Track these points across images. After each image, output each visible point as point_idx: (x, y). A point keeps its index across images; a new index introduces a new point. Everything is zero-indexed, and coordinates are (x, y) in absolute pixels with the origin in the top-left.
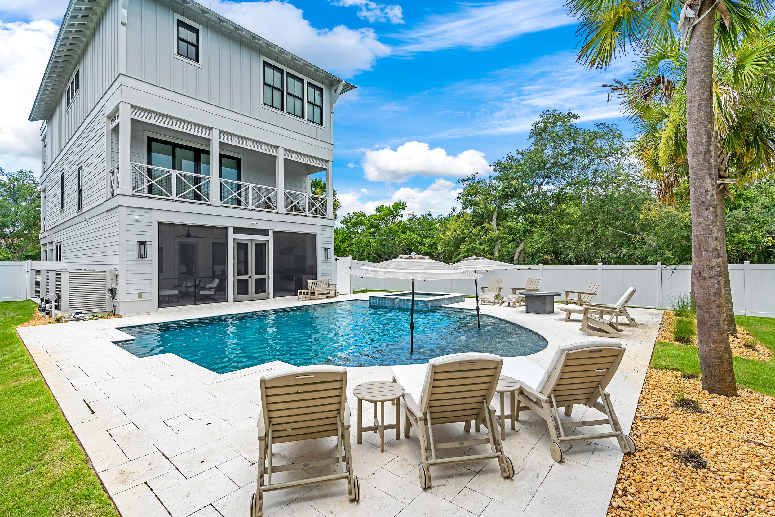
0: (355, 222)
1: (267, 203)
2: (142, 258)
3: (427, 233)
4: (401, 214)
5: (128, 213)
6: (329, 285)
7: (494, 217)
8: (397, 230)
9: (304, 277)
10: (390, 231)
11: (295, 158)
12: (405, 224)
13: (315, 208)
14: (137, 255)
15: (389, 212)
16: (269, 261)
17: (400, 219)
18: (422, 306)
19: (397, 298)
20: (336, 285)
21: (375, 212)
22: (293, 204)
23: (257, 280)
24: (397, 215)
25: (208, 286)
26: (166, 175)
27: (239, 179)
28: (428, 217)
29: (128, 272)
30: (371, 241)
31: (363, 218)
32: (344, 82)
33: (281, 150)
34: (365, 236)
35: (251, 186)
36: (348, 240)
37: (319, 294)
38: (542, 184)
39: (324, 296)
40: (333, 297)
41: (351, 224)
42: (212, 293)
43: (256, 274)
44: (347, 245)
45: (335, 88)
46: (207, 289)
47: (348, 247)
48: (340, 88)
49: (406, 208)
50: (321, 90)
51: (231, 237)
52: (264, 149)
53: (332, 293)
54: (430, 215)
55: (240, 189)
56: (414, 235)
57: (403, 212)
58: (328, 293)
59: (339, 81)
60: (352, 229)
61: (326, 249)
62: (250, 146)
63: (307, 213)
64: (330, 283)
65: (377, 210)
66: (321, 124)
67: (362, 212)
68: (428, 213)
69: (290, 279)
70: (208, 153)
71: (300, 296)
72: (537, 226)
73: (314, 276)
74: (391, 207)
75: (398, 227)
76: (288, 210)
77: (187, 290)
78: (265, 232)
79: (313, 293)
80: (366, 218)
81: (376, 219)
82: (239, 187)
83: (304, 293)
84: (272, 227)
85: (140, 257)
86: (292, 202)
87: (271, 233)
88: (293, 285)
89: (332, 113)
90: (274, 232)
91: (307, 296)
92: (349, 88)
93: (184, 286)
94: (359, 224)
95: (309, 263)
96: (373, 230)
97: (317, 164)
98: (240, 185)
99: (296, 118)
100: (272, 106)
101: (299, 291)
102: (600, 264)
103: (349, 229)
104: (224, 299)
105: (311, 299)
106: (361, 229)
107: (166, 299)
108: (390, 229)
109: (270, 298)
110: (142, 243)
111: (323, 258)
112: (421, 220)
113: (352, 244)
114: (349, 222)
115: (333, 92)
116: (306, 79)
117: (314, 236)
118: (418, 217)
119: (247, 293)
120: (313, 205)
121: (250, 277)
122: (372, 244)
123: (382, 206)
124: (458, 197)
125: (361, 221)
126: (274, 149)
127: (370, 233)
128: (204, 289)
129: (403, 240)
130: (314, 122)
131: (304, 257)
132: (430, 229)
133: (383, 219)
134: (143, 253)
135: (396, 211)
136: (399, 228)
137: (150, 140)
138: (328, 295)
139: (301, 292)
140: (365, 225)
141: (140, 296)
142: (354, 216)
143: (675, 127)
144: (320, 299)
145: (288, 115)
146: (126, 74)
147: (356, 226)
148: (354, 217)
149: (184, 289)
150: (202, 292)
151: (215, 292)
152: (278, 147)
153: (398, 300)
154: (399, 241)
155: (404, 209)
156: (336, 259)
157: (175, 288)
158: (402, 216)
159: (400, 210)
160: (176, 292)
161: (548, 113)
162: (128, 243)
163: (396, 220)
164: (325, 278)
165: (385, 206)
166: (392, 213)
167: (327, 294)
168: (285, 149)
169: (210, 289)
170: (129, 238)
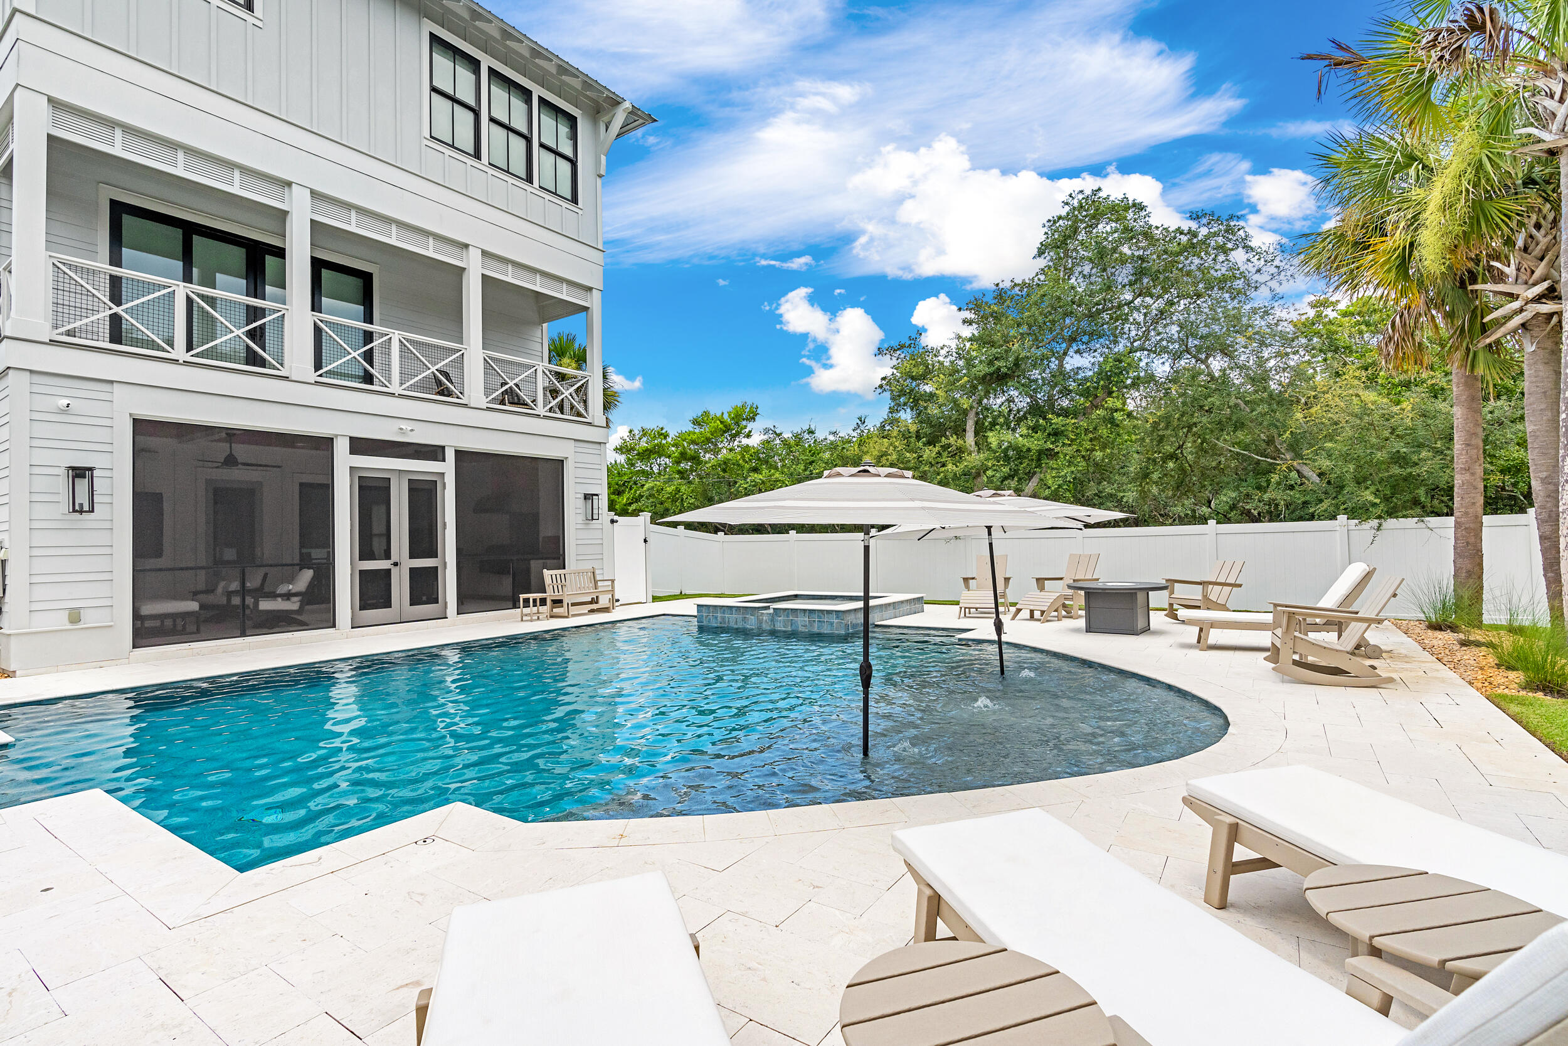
0: (647, 450)
1: (439, 383)
2: (81, 512)
3: (805, 470)
4: (747, 430)
5: (36, 389)
6: (596, 582)
7: (970, 426)
8: (739, 465)
9: (534, 564)
10: (725, 465)
11: (509, 276)
12: (757, 453)
13: (559, 399)
14: (65, 506)
15: (721, 426)
16: (445, 524)
17: (745, 441)
18: (832, 624)
19: (768, 608)
20: (613, 581)
21: (689, 427)
22: (507, 387)
23: (413, 571)
24: (738, 434)
25: (283, 589)
26: (157, 294)
27: (369, 318)
28: (806, 436)
29: (35, 552)
30: (683, 488)
31: (664, 442)
32: (627, 105)
33: (474, 255)
34: (670, 480)
35: (396, 336)
36: (631, 489)
37: (573, 604)
38: (1065, 354)
39: (585, 609)
40: (606, 610)
41: (638, 454)
42: (293, 605)
43: (411, 557)
44: (628, 499)
45: (606, 119)
46: (281, 595)
47: (630, 504)
48: (619, 118)
49: (757, 418)
50: (572, 121)
51: (344, 461)
52: (431, 248)
53: (604, 601)
54: (811, 432)
55: (372, 341)
56: (777, 475)
57: (751, 426)
58: (594, 601)
59: (615, 102)
60: (639, 465)
61: (588, 497)
62: (393, 238)
63: (541, 410)
64: (598, 578)
65: (696, 422)
66: (574, 200)
67: (662, 429)
68: (806, 427)
69: (501, 570)
70: (280, 253)
71: (527, 610)
72: (1066, 441)
73: (559, 562)
74: (726, 416)
75: (743, 457)
76: (493, 401)
77: (229, 600)
78: (434, 453)
79: (558, 602)
80: (669, 440)
81: (693, 442)
82: (368, 337)
83: (535, 601)
84: (453, 441)
85: (74, 511)
86: (504, 384)
87: (450, 455)
88: (507, 584)
89: (600, 176)
90: (459, 454)
91: (543, 609)
92: (641, 121)
93: (220, 590)
94: (655, 453)
95: (546, 531)
96: (685, 465)
97: (564, 294)
98: (371, 333)
99: (511, 180)
100: (453, 146)
101: (522, 596)
102: (1212, 522)
103: (633, 465)
104: (327, 621)
105: (552, 617)
106: (659, 465)
107: (168, 623)
108: (726, 462)
109: (448, 615)
110: (79, 473)
111: (581, 519)
112: (792, 442)
113: (641, 496)
114: (633, 449)
115: (603, 127)
116: (537, 91)
117: (560, 463)
118: (787, 435)
119: (388, 604)
120: (554, 393)
121: (396, 564)
122: (685, 497)
123: (706, 413)
124: (881, 386)
125: (660, 445)
126: (456, 251)
127: (679, 472)
128: (273, 596)
129: (754, 486)
130: (555, 194)
131: (535, 517)
132: (813, 462)
133: (709, 443)
134: (82, 498)
135: (737, 424)
136: (744, 460)
137: (118, 209)
138: (594, 606)
139: (526, 601)
140: (669, 457)
141: (75, 617)
142: (644, 435)
143: (1469, 165)
144: (574, 615)
145: (491, 171)
146: (33, 13)
147: (649, 458)
148: (645, 439)
149: (218, 598)
150: (265, 605)
151: (303, 604)
152: (466, 246)
153: (771, 611)
154: (746, 488)
155: (753, 419)
156: (613, 521)
157: (194, 595)
158: (748, 436)
159: (744, 423)
160: (193, 606)
161: (1080, 196)
162: (36, 470)
163: (736, 443)
164: (588, 566)
165: (712, 413)
166: (727, 429)
167: (591, 603)
168: (485, 253)
169: (288, 596)
170: (40, 457)
